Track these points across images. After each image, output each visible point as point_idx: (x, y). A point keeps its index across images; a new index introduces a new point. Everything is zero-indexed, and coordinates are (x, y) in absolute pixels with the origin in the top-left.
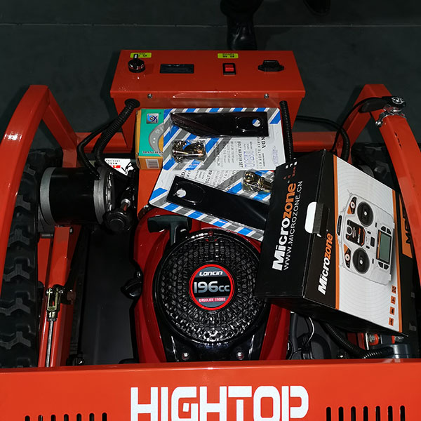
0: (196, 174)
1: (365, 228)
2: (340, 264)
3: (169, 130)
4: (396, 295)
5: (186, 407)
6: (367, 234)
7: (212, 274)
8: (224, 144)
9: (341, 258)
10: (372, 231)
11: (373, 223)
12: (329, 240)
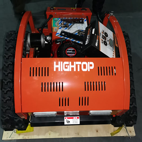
0: (67, 30)
1: (106, 37)
2: (101, 42)
3: (60, 22)
4: (114, 53)
5: (66, 66)
6: (107, 39)
7: (71, 49)
8: (73, 25)
9: (101, 41)
10: (108, 39)
11: (108, 37)
12: (98, 37)
